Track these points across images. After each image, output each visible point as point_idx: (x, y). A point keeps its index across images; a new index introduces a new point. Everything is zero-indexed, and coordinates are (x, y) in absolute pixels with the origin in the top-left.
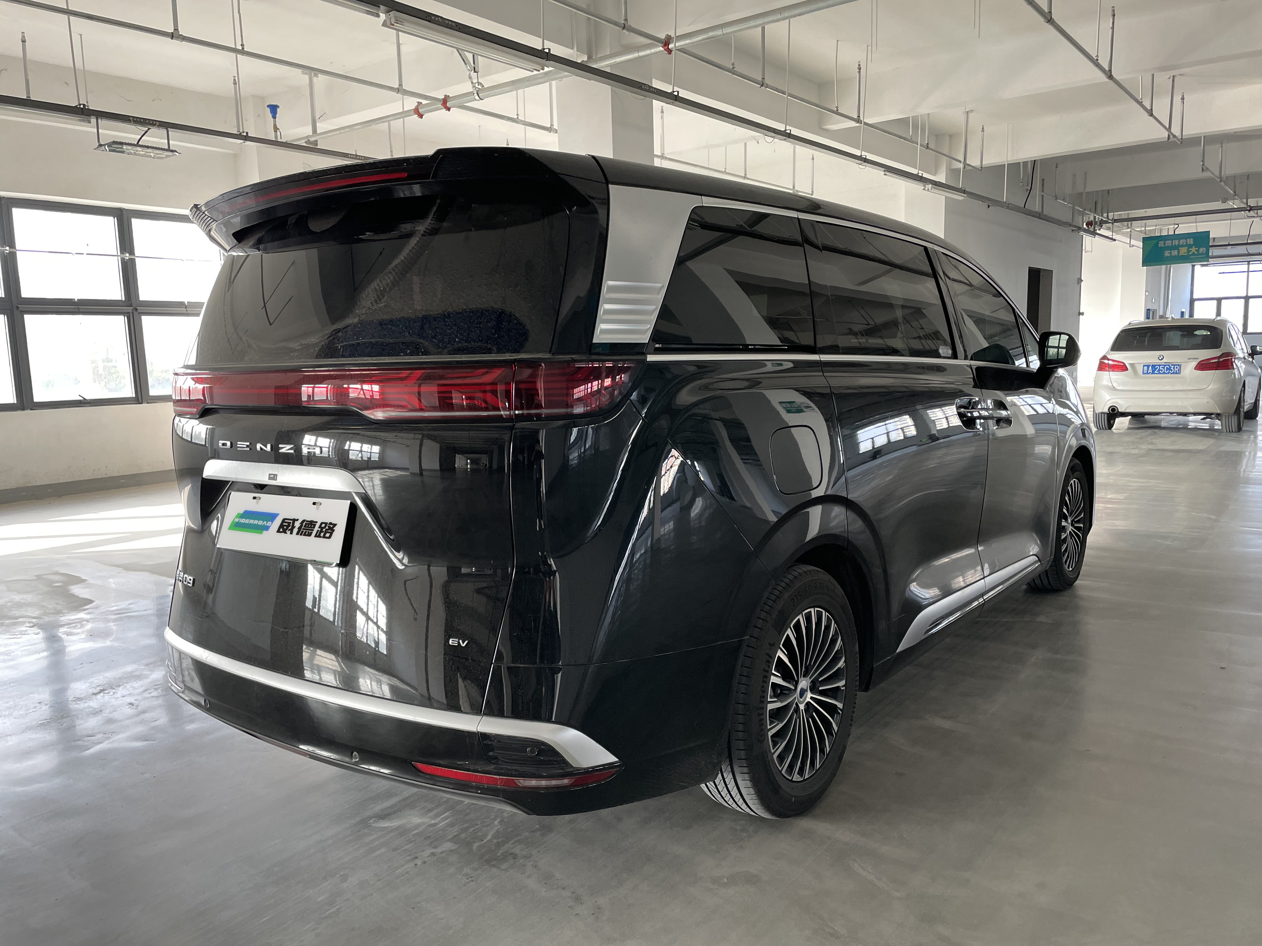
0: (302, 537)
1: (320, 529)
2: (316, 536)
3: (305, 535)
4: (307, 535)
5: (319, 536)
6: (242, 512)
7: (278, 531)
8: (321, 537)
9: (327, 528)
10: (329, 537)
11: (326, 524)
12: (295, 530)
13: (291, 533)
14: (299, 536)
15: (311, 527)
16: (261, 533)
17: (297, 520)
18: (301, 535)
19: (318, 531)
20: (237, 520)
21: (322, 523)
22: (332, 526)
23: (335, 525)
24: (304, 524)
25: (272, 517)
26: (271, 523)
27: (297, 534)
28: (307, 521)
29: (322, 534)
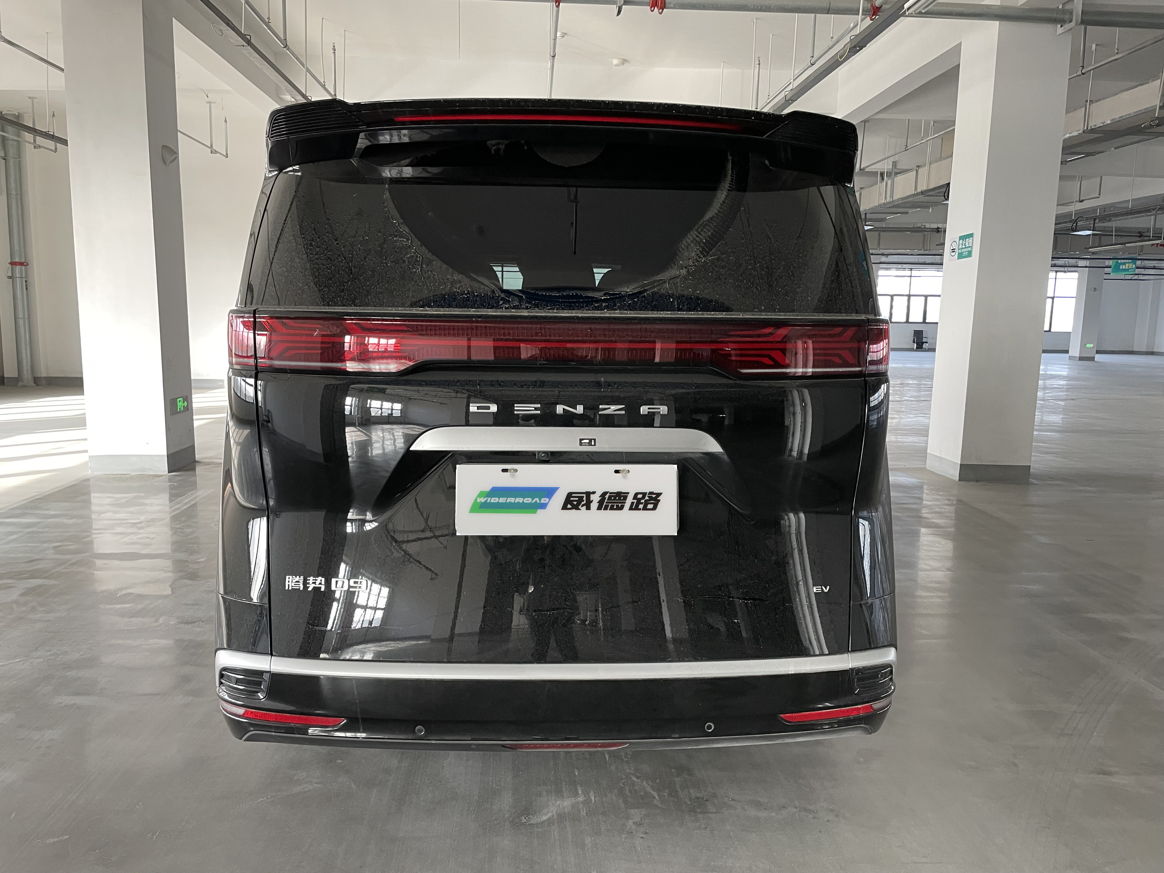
0: (608, 512)
1: (635, 501)
2: (631, 509)
3: (612, 508)
4: (615, 509)
5: (637, 508)
6: (488, 489)
7: (564, 508)
8: (640, 509)
9: (647, 498)
10: (654, 508)
11: (644, 494)
12: (594, 505)
13: (588, 508)
14: (602, 512)
15: (620, 499)
16: (535, 513)
17: (594, 493)
18: (606, 509)
19: (633, 503)
20: (483, 500)
21: (636, 494)
22: (654, 496)
23: (659, 494)
24: (607, 496)
25: (550, 492)
26: (547, 500)
27: (599, 508)
28: (611, 493)
29: (641, 506)
